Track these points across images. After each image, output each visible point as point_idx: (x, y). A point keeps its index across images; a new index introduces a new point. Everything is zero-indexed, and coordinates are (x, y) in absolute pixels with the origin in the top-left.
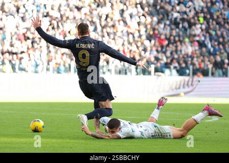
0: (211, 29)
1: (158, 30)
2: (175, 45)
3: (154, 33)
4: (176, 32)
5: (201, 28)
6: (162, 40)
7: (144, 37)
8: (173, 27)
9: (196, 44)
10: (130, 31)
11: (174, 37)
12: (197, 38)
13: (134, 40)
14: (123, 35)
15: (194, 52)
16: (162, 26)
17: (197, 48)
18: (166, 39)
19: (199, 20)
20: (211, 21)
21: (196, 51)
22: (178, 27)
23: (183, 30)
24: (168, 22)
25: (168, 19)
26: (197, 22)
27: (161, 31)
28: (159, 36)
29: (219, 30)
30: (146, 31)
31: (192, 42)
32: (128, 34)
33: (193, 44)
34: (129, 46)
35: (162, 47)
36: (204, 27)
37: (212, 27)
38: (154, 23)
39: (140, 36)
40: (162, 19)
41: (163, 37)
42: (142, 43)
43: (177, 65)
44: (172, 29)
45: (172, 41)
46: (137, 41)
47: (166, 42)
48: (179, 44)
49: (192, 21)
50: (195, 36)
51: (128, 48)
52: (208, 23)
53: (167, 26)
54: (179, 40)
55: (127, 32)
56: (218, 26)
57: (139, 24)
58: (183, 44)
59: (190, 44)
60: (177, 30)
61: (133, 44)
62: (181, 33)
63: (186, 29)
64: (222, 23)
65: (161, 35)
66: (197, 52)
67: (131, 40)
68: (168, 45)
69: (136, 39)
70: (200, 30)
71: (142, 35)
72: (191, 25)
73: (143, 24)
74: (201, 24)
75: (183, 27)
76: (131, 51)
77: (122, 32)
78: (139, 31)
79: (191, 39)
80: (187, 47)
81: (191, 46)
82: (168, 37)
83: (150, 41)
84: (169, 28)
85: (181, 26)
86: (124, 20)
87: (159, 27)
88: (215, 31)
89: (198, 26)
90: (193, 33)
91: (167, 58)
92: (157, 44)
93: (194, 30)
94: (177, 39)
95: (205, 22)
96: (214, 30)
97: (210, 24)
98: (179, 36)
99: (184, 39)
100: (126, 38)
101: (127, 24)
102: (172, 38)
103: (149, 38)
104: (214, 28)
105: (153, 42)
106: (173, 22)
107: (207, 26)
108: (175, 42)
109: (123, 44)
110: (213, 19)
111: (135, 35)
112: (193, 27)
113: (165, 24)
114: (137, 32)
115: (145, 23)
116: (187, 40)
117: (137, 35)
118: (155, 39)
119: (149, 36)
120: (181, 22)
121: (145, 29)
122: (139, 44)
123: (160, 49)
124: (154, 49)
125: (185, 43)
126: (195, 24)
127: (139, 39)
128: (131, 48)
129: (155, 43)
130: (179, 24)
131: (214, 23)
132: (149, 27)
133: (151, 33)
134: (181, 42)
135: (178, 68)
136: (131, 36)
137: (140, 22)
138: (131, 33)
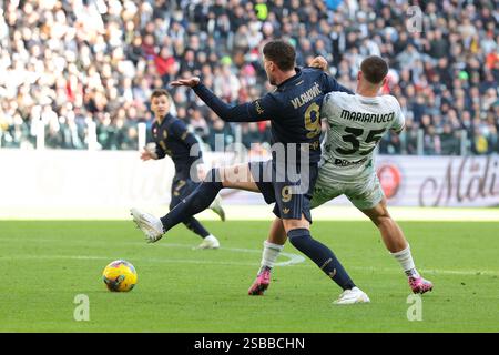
0: (286, 33)
1: (153, 35)
2: (197, 72)
3: (143, 43)
4: (200, 42)
5: (261, 30)
6: (166, 60)
7: (119, 53)
8: (193, 27)
9: (250, 70)
10: (83, 37)
11: (196, 53)
12: (253, 57)
13: (94, 60)
14: (66, 48)
15: (245, 92)
16: (164, 25)
17: (252, 81)
18: (176, 57)
19: (257, 12)
20: (285, 12)
21: (249, 87)
22: (204, 28)
23: (217, 34)
24: (179, 16)
25: (179, 8)
26: (252, 14)
27: (163, 37)
28: (157, 50)
29: (307, 36)
30: (124, 38)
31: (239, 66)
32: (79, 44)
33: (242, 72)
34: (82, 76)
35: (166, 78)
36: (269, 28)
37: (288, 27)
38: (145, 18)
39: (109, 51)
40: (164, 8)
41: (167, 53)
42: (114, 69)
43: (202, 123)
44: (189, 34)
45: (191, 64)
46: (102, 63)
47: (175, 67)
48: (207, 69)
49: (240, 12)
50: (246, 50)
51: (79, 81)
52: (279, 18)
53: (176, 26)
54: (208, 61)
55: (76, 38)
56: (302, 26)
57: (106, 18)
58: (217, 71)
59: (236, 71)
60: (203, 36)
61: (93, 71)
62: (212, 44)
63: (224, 35)
64: (314, 19)
65: (161, 47)
66: (253, 91)
67: (87, 61)
68: (180, 74)
69: (100, 57)
70: (260, 36)
71: (115, 48)
72: (237, 23)
73: (116, 21)
74: (264, 21)
75: (217, 27)
76: (85, 87)
77: (63, 38)
78: (106, 38)
79: (238, 59)
80: (227, 79)
81: (238, 76)
82: (180, 51)
83: (135, 63)
84: (182, 31)
85: (211, 25)
86: (67, 8)
87: (156, 27)
88: (296, 38)
89: (256, 26)
90: (243, 43)
91: (177, 105)
92: (153, 70)
93: (244, 36)
94: (202, 57)
95: (272, 17)
96: (294, 37)
97: (285, 20)
98: (207, 50)
99: (219, 57)
100: (71, 56)
101: (74, 19)
102: (190, 55)
103: (133, 55)
104: (293, 30)
105: (142, 64)
106: (192, 14)
107: (277, 25)
108: (198, 65)
109: (66, 71)
110: (291, 10)
111: (96, 49)
112: (243, 29)
113: (172, 21)
114: (101, 38)
115: (122, 18)
116: (227, 60)
117: (100, 46)
118: (146, 59)
119: (131, 49)
120: (212, 15)
121: (120, 33)
122: (107, 70)
123: (159, 83)
124: (145, 83)
125: (221, 67)
126: (246, 22)
127: (107, 58)
128: (85, 80)
129: (147, 67)
130: (207, 20)
131: (295, 17)
132: (130, 26)
133: (138, 42)
134: (213, 65)
135: (207, 131)
136: (85, 50)
137: (107, 14)
138: (87, 43)
